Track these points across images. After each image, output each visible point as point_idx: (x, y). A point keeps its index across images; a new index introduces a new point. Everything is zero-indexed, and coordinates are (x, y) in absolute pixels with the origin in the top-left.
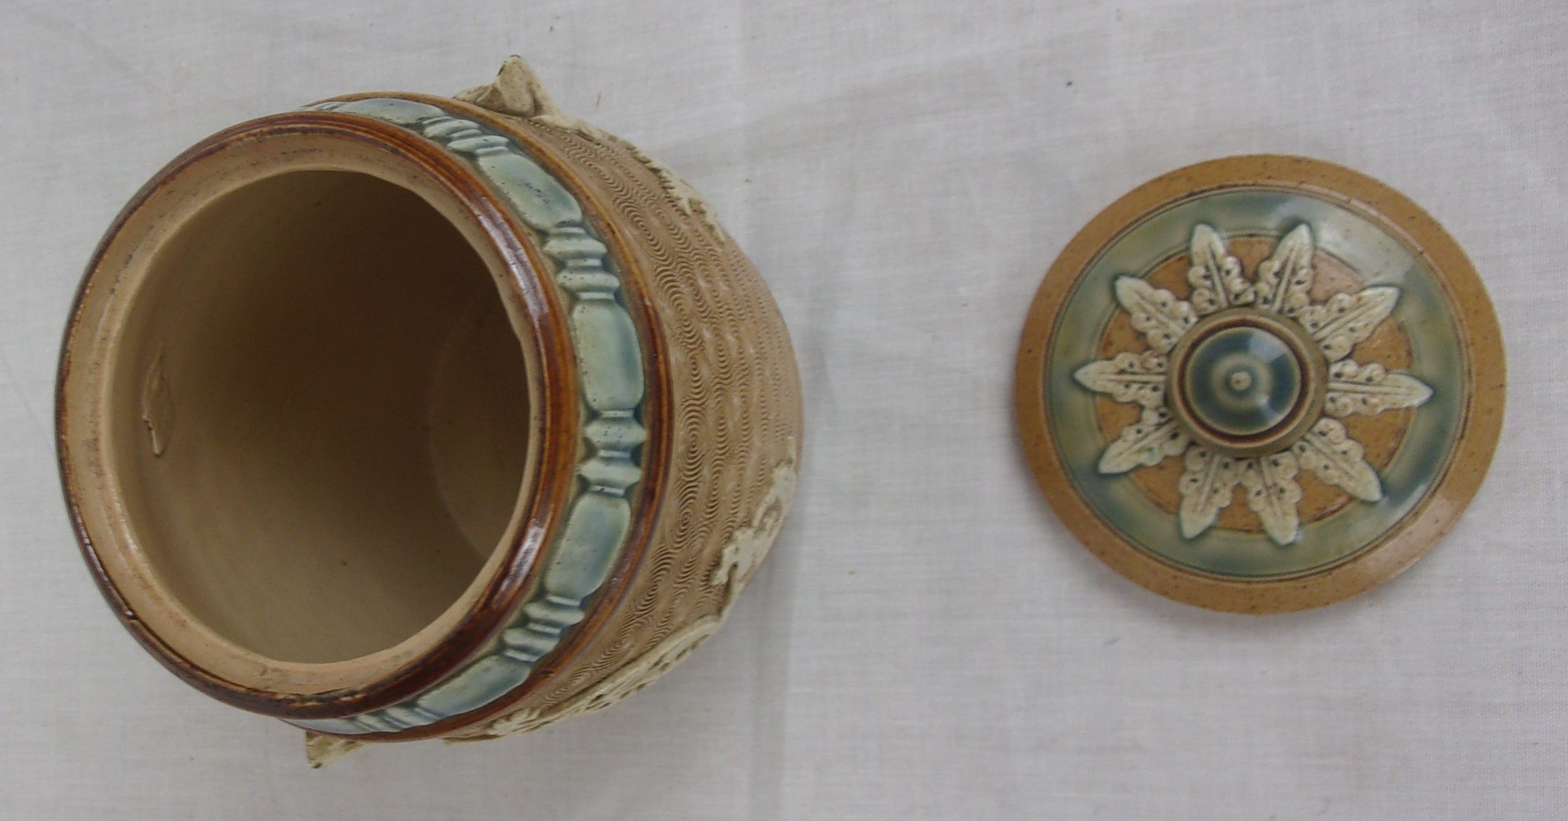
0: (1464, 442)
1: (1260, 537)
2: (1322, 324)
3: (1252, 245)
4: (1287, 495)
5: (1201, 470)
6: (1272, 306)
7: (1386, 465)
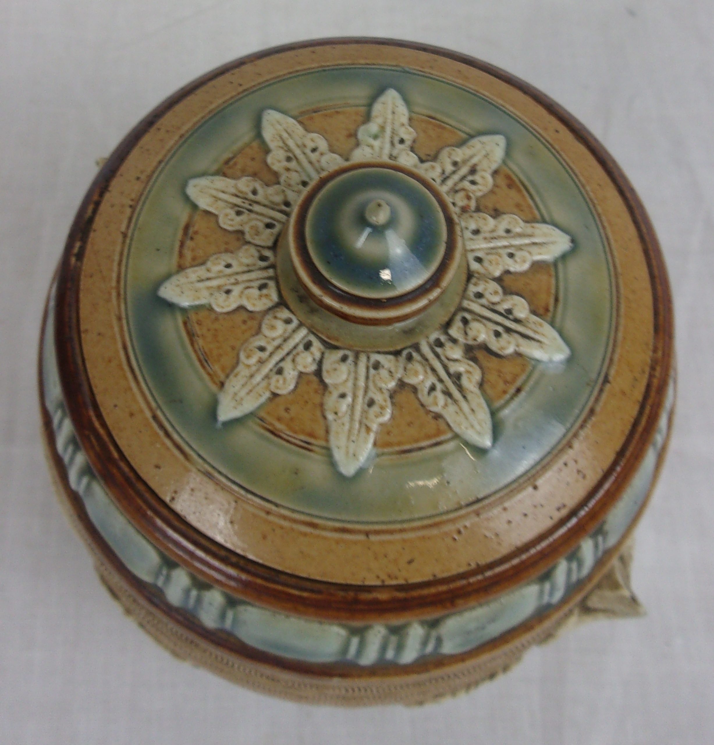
0: (148, 414)
1: (215, 167)
2: (372, 371)
3: (506, 382)
4: (232, 213)
5: (318, 161)
6: (428, 342)
7: (185, 323)
